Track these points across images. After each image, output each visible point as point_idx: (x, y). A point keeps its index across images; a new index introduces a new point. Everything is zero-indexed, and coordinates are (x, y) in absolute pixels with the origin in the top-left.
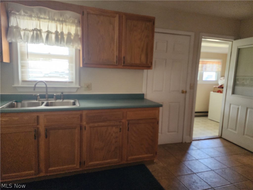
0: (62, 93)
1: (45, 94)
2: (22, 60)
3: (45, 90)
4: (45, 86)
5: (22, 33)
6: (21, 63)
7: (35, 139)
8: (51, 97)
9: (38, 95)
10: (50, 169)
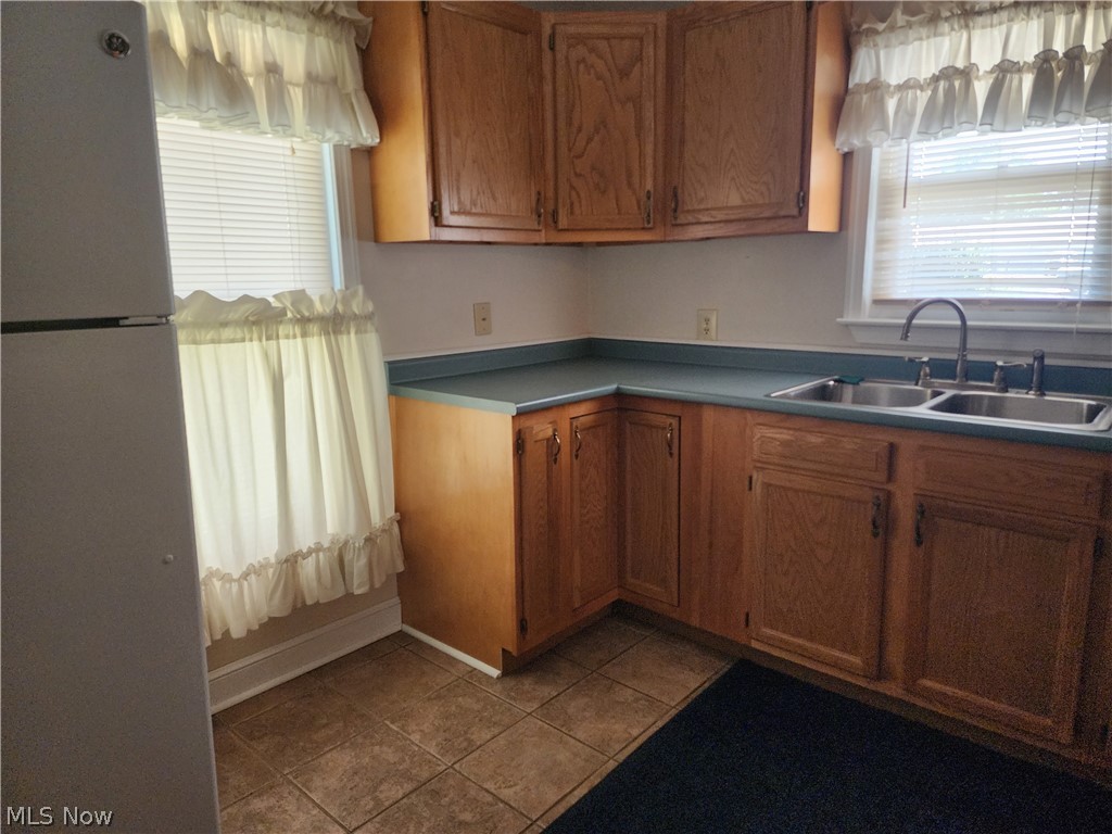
0: (1041, 358)
1: (954, 356)
2: (883, 214)
3: (955, 342)
4: (958, 323)
5: (891, 104)
6: (879, 230)
7: (875, 535)
8: (983, 372)
9: (925, 359)
10: (928, 683)
